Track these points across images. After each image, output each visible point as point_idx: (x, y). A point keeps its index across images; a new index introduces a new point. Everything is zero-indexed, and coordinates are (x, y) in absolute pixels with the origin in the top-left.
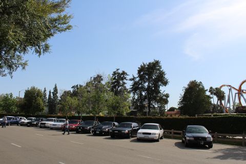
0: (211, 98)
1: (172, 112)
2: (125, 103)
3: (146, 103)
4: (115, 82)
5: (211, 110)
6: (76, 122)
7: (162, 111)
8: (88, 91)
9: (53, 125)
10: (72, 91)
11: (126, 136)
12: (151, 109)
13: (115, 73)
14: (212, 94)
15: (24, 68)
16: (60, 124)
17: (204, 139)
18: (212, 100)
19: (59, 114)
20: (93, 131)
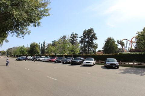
0: (118, 45)
1: (100, 52)
2: (77, 48)
3: (87, 48)
4: (72, 39)
5: (118, 51)
6: (54, 58)
7: (95, 52)
8: (59, 44)
9: (44, 59)
10: (52, 44)
11: (78, 64)
12: (89, 51)
13: (72, 35)
14: (118, 43)
15: (29, 34)
16: (47, 59)
17: (115, 64)
18: (118, 46)
19: (46, 55)
20: (62, 62)
